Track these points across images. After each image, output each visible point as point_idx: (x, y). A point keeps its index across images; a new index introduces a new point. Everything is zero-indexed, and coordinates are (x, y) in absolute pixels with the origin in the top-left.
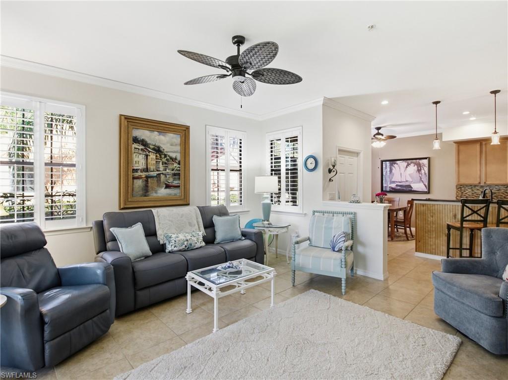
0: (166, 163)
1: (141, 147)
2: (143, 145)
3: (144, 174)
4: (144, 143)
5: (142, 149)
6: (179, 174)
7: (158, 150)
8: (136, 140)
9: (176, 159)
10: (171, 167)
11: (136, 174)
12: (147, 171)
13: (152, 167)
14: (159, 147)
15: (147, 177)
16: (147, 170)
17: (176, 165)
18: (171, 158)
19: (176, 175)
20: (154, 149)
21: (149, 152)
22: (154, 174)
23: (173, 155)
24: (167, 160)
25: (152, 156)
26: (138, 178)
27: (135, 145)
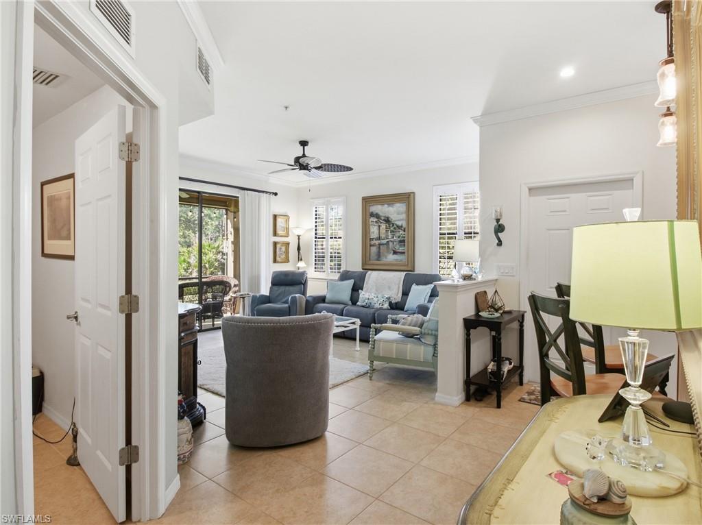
0: (393, 232)
1: (375, 220)
2: (377, 218)
3: (377, 242)
4: (377, 216)
5: (376, 222)
6: (404, 241)
7: (387, 221)
8: (372, 215)
9: (402, 227)
10: (397, 234)
11: (373, 242)
12: (380, 240)
13: (383, 236)
14: (388, 218)
15: (380, 244)
16: (379, 238)
17: (402, 232)
18: (398, 226)
19: (402, 242)
20: (384, 220)
21: (381, 223)
22: (384, 241)
23: (399, 223)
24: (395, 228)
25: (383, 226)
26: (373, 245)
27: (372, 219)
